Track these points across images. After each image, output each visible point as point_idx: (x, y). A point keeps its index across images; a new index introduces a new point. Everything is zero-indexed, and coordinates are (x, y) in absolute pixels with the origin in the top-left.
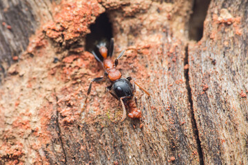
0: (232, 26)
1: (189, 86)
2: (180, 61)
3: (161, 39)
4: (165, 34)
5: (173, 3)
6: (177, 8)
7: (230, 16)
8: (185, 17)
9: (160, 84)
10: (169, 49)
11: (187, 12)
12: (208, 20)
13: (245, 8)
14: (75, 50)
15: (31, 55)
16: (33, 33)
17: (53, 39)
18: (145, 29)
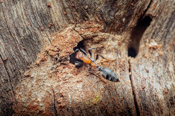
0: (157, 50)
2: (127, 70)
3: (115, 56)
6: (123, 38)
7: (156, 44)
10: (120, 63)
13: (165, 39)
14: (64, 63)
15: (38, 65)
16: (40, 52)
17: (52, 56)
18: (105, 50)
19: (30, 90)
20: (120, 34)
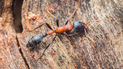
0: (36, 19)
1: (24, 57)
2: (15, 46)
3: (2, 37)
4: (3, 34)
5: (2, 17)
6: (5, 19)
7: (34, 15)
8: (11, 22)
9: (9, 61)
10: (7, 41)
11: (11, 19)
12: (23, 20)
13: (40, 8)
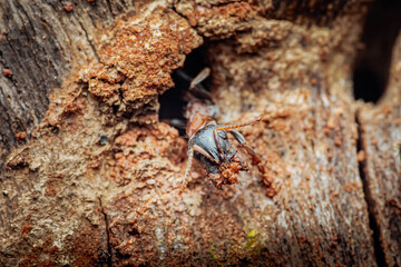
2: (349, 144)
3: (310, 99)
4: (315, 90)
5: (331, 28)
6: (338, 38)
9: (313, 192)
10: (326, 120)
14: (142, 120)
15: (55, 129)
16: (58, 85)
17: (99, 99)
18: (276, 78)
19: (27, 211)
20: (328, 25)
